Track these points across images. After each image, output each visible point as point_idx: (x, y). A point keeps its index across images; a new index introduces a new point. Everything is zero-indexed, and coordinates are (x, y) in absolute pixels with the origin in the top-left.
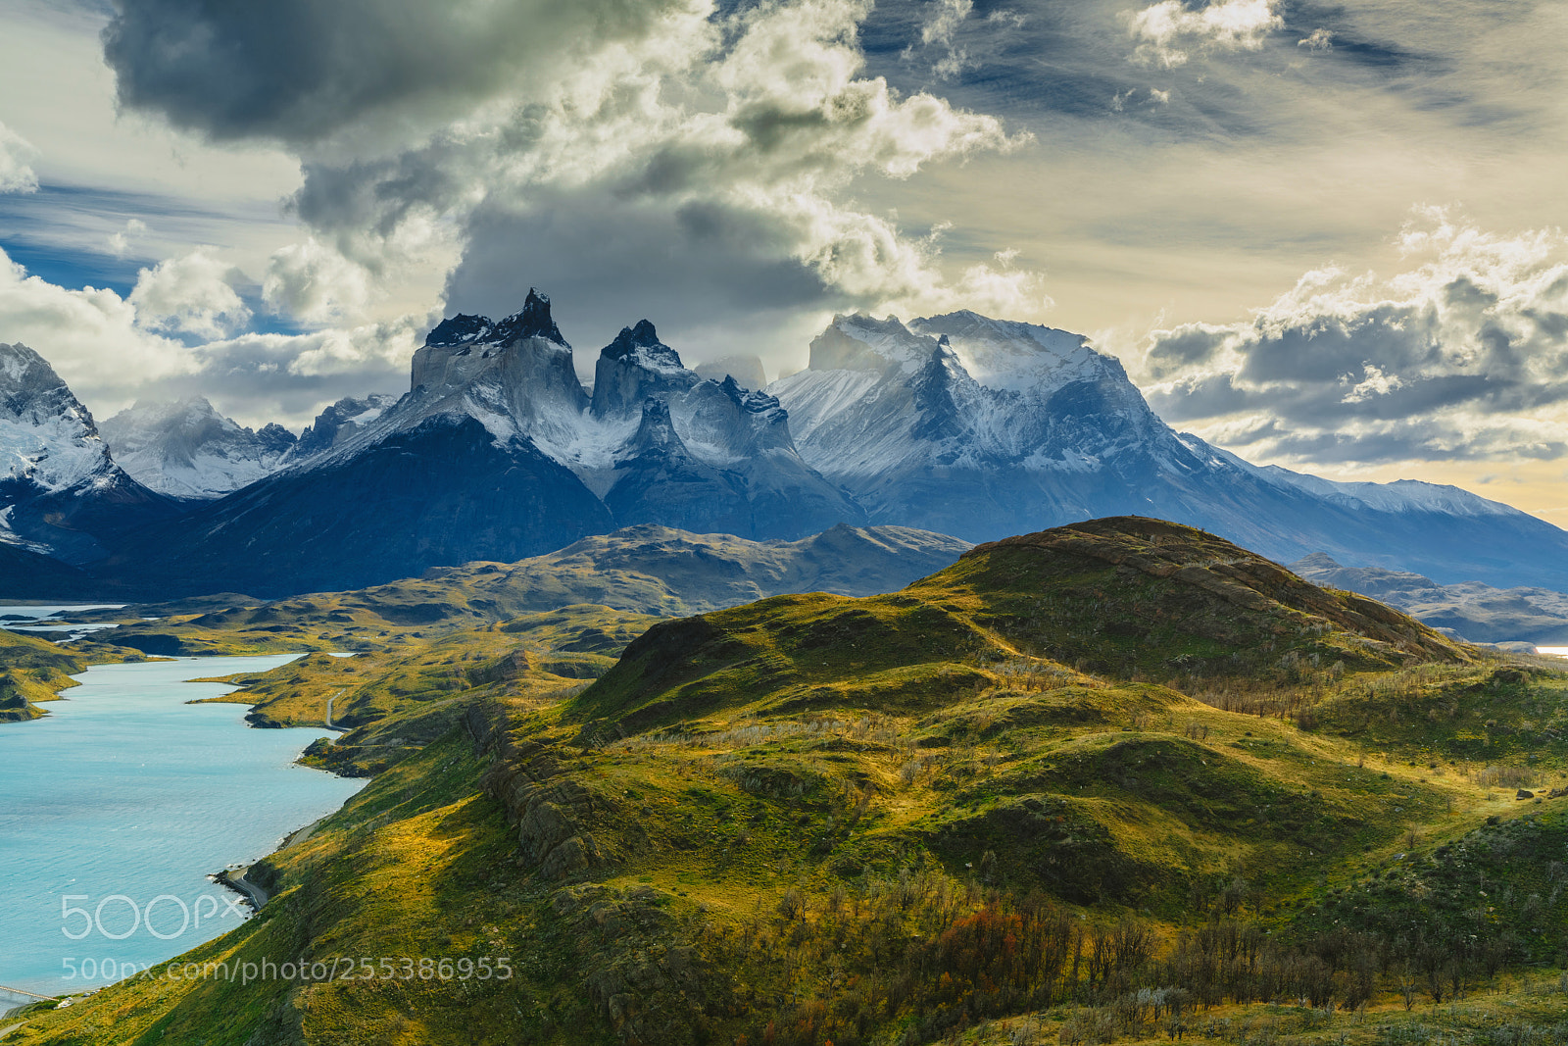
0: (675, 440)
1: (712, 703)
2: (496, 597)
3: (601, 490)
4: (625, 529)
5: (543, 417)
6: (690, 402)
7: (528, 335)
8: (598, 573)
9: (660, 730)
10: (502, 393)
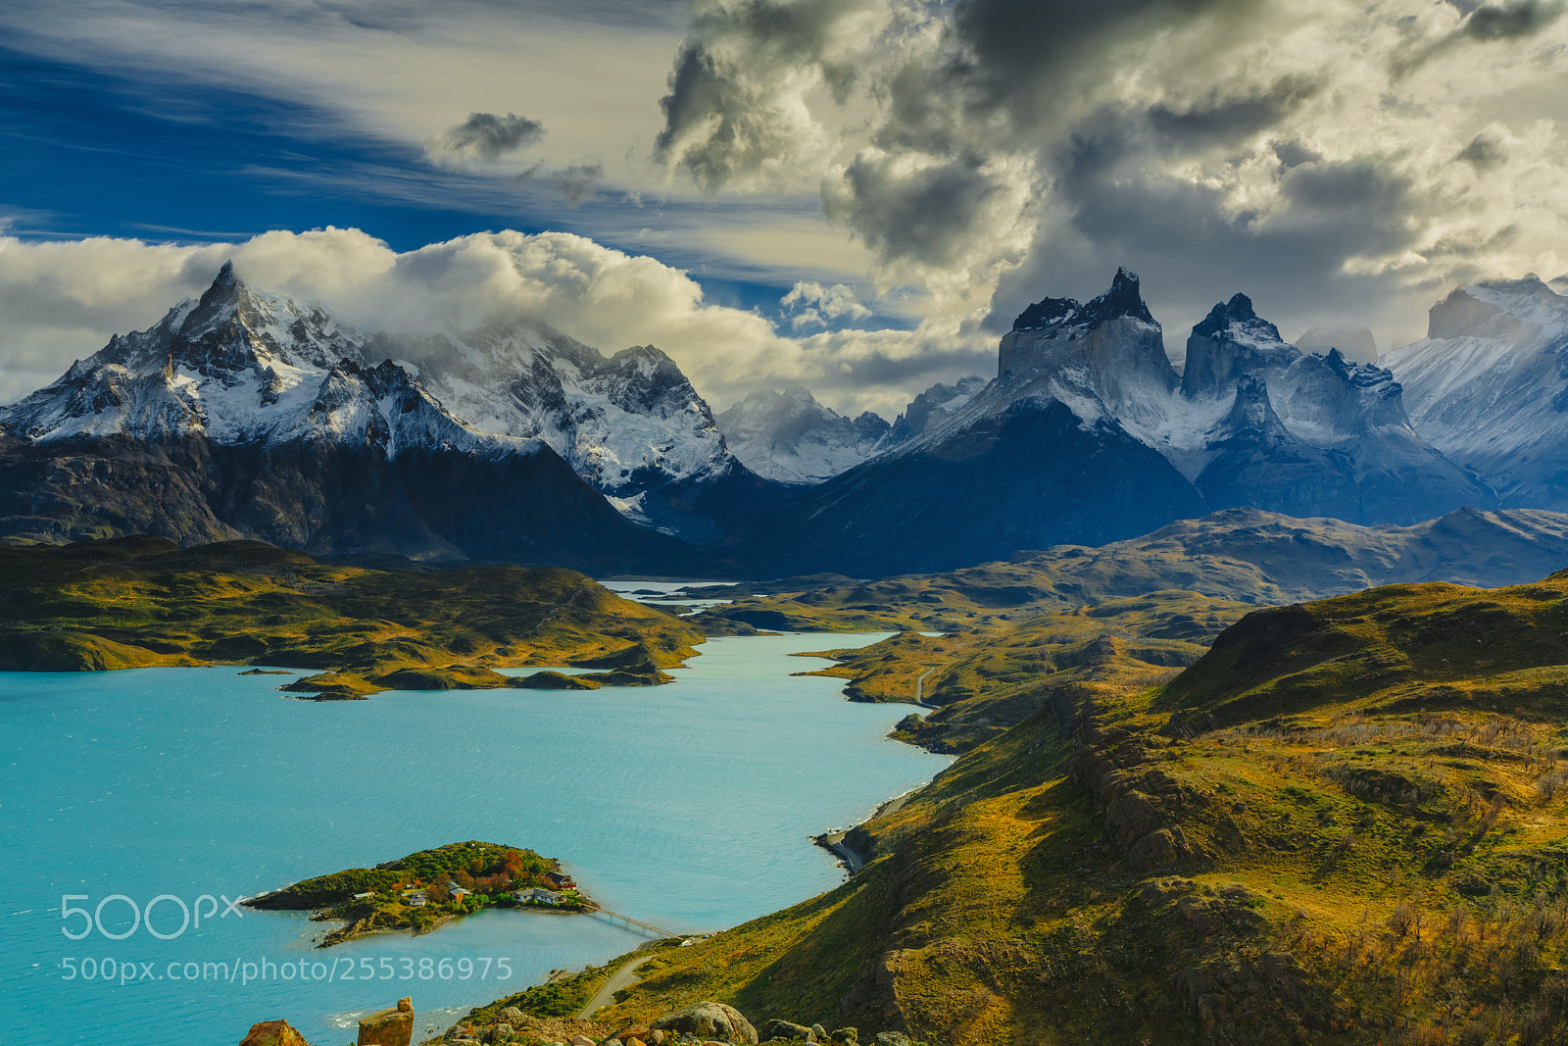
0: (1272, 419)
1: (1314, 698)
2: (1081, 581)
3: (1192, 472)
4: (1217, 513)
5: (1130, 398)
6: (1289, 378)
7: (1116, 315)
8: (1188, 558)
9: (1255, 723)
10: (1088, 376)
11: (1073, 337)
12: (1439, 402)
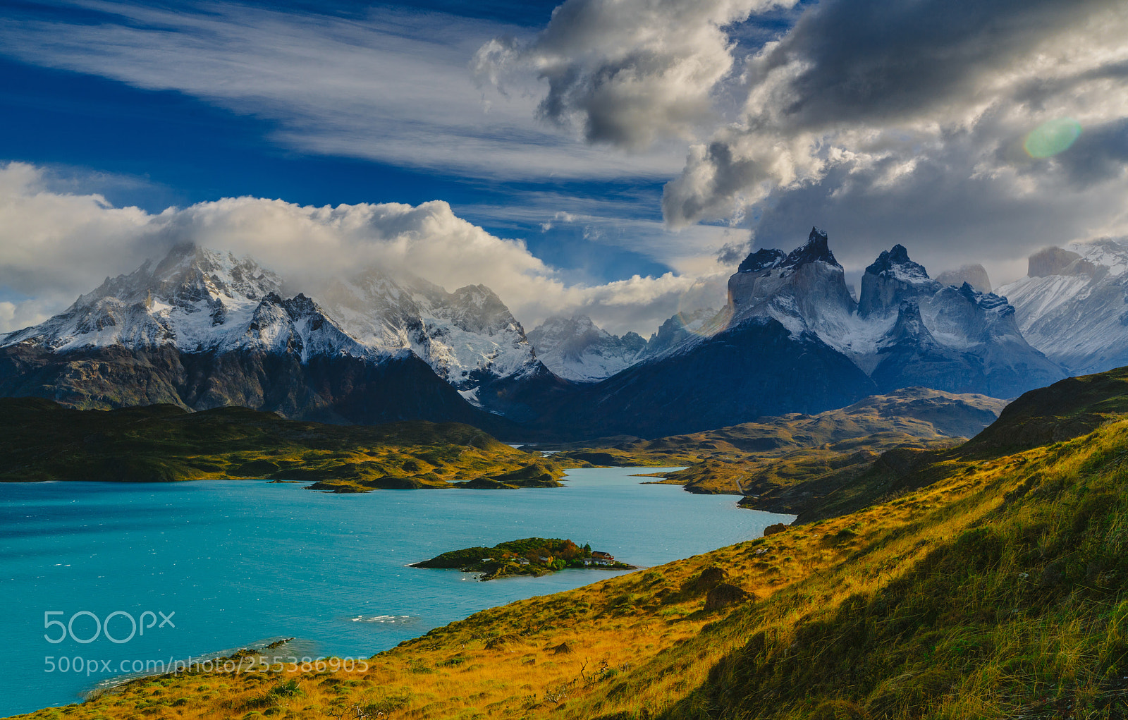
0: (924, 331)
2: (812, 434)
3: (869, 369)
4: (898, 390)
5: (823, 318)
6: (934, 303)
7: (812, 260)
8: (884, 418)
10: (794, 302)
11: (782, 275)
12: (1039, 320)
